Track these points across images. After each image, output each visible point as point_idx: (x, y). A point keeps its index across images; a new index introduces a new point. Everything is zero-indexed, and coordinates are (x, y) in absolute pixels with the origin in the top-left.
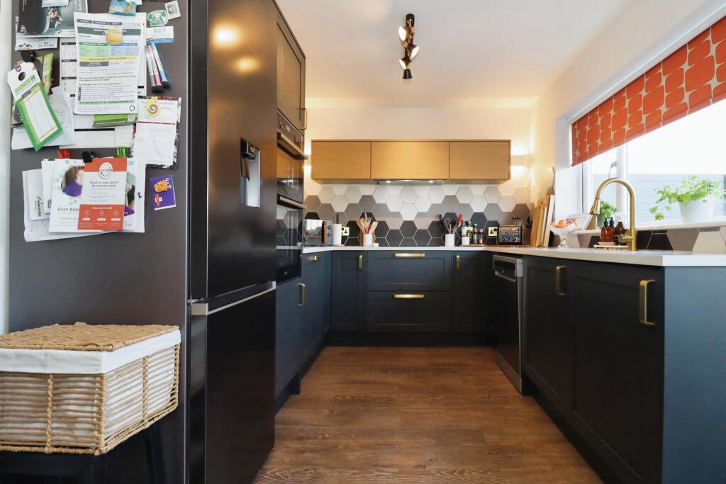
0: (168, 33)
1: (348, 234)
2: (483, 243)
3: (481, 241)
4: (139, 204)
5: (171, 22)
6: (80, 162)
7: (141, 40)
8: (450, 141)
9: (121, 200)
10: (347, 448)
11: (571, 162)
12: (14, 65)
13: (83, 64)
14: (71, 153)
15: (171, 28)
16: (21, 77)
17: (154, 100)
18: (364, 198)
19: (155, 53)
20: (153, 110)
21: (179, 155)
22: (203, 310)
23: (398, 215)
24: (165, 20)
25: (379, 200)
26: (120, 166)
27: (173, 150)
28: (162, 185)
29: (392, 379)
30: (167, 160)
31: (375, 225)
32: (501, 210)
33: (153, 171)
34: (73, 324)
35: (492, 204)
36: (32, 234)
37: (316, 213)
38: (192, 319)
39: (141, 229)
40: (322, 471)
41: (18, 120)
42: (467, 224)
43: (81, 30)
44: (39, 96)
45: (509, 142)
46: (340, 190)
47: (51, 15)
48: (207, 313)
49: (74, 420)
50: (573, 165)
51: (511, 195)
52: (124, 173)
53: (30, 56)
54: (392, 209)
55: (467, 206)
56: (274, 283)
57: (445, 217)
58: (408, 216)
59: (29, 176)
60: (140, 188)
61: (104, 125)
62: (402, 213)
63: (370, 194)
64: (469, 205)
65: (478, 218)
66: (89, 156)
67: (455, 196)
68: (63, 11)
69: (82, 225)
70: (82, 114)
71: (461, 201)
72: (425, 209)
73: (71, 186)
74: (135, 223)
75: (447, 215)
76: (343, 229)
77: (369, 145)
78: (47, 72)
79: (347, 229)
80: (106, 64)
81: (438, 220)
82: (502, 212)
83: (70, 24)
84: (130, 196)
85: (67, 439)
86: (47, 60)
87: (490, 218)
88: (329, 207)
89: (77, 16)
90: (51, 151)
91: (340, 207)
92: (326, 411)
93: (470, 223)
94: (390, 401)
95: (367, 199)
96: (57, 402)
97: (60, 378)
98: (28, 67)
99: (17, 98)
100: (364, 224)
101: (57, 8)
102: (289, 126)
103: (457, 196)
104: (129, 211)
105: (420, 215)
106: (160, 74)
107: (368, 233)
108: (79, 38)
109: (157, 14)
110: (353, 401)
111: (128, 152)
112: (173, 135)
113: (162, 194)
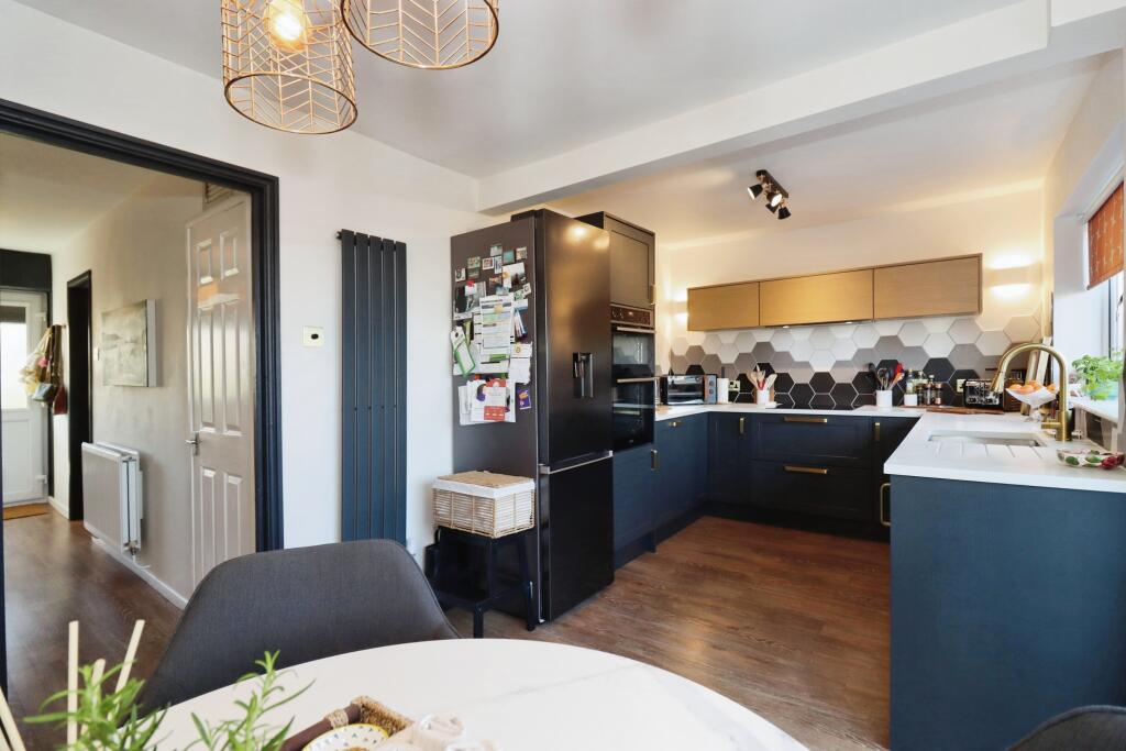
0: (525, 303)
1: (738, 390)
2: (943, 403)
3: (939, 401)
4: (512, 406)
5: (526, 297)
6: (484, 382)
7: (511, 309)
8: (873, 269)
9: (503, 404)
10: (676, 600)
11: (1087, 282)
12: (453, 329)
13: (484, 326)
14: (481, 376)
15: (526, 300)
16: (457, 335)
17: (519, 345)
18: (759, 345)
19: (518, 317)
20: (518, 350)
21: (532, 377)
22: (547, 471)
23: (806, 365)
24: (523, 295)
25: (779, 347)
26: (503, 385)
27: (529, 374)
28: (524, 395)
29: (758, 558)
30: (526, 381)
31: (773, 378)
32: (980, 354)
33: (519, 386)
34: (482, 471)
35: (963, 346)
36: (463, 421)
37: (699, 366)
38: (541, 476)
39: (513, 420)
40: (647, 607)
41: (455, 359)
42: (916, 375)
43: (483, 307)
44: (464, 346)
45: (978, 257)
46: (728, 338)
47: (469, 300)
48: (549, 473)
49: (483, 520)
50: (1089, 288)
51: (1001, 329)
52: (504, 389)
53: (460, 323)
54: (797, 358)
55: (919, 350)
56: (611, 453)
57: (879, 366)
58: (822, 366)
59: (461, 389)
60: (513, 397)
61: (495, 360)
62: (812, 363)
63: (767, 340)
64: (920, 348)
65: (938, 367)
66: (489, 378)
67: (896, 337)
68: (475, 297)
69: (486, 417)
70: (485, 355)
71: (907, 343)
72: (848, 355)
73: (480, 396)
74: (511, 417)
75: (883, 363)
76: (732, 383)
77: (757, 288)
78: (468, 332)
79: (738, 383)
80: (494, 325)
81: (867, 370)
82: (983, 357)
83: (478, 304)
84: (508, 401)
85: (481, 529)
86: (468, 325)
87: (958, 366)
88: (715, 358)
89: (481, 300)
90: (472, 377)
91: (728, 358)
92: (673, 571)
93: (921, 374)
94: (742, 578)
95: (763, 347)
96: (477, 510)
97: (478, 498)
98: (459, 329)
99: (455, 347)
100: (756, 377)
101: (472, 296)
102: (631, 311)
103: (900, 336)
104: (507, 410)
105: (839, 364)
106: (521, 330)
107: (762, 389)
108: (482, 311)
109: (519, 292)
110: (704, 569)
111: (506, 375)
112: (528, 365)
113: (523, 400)
